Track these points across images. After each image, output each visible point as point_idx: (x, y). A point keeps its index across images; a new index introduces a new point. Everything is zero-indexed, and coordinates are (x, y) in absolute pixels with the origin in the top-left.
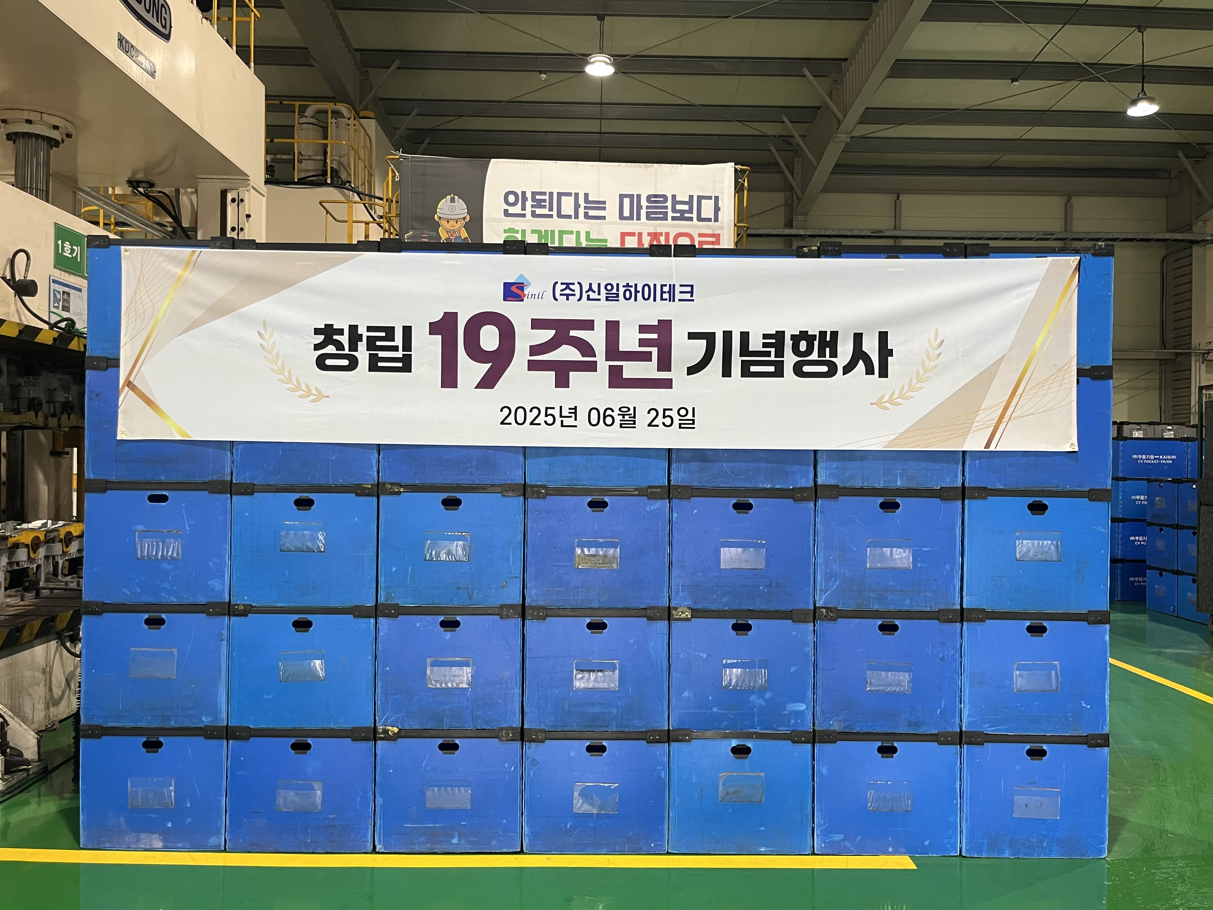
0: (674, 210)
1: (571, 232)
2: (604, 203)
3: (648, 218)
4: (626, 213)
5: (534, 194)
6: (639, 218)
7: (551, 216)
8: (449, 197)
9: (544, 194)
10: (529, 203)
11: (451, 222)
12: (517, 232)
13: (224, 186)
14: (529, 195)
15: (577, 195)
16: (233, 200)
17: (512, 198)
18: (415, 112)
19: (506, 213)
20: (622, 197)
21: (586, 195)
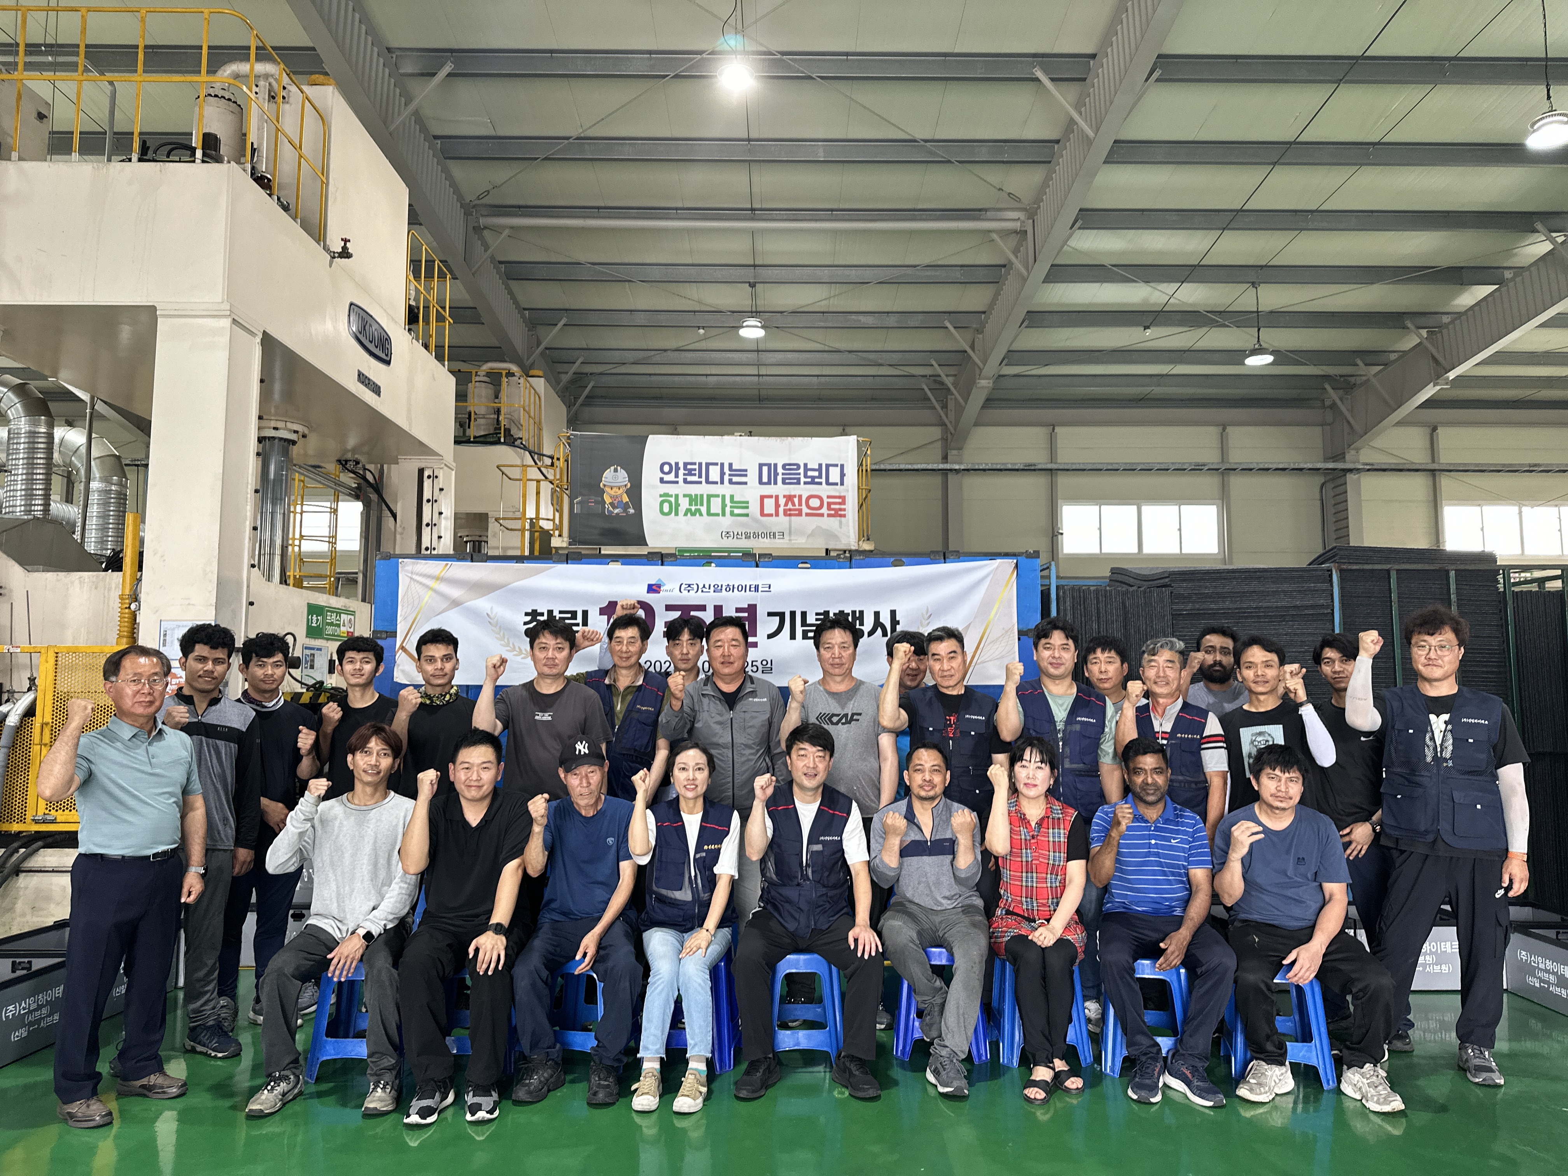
0: (806, 476)
1: (718, 496)
2: (746, 470)
3: (784, 483)
4: (765, 479)
5: (685, 464)
6: (775, 483)
7: (700, 483)
8: (612, 468)
9: (695, 464)
10: (681, 472)
11: (614, 489)
12: (671, 496)
13: (422, 465)
14: (681, 465)
15: (722, 465)
16: (429, 477)
17: (666, 468)
18: (580, 361)
19: (662, 481)
20: (761, 466)
21: (731, 465)
